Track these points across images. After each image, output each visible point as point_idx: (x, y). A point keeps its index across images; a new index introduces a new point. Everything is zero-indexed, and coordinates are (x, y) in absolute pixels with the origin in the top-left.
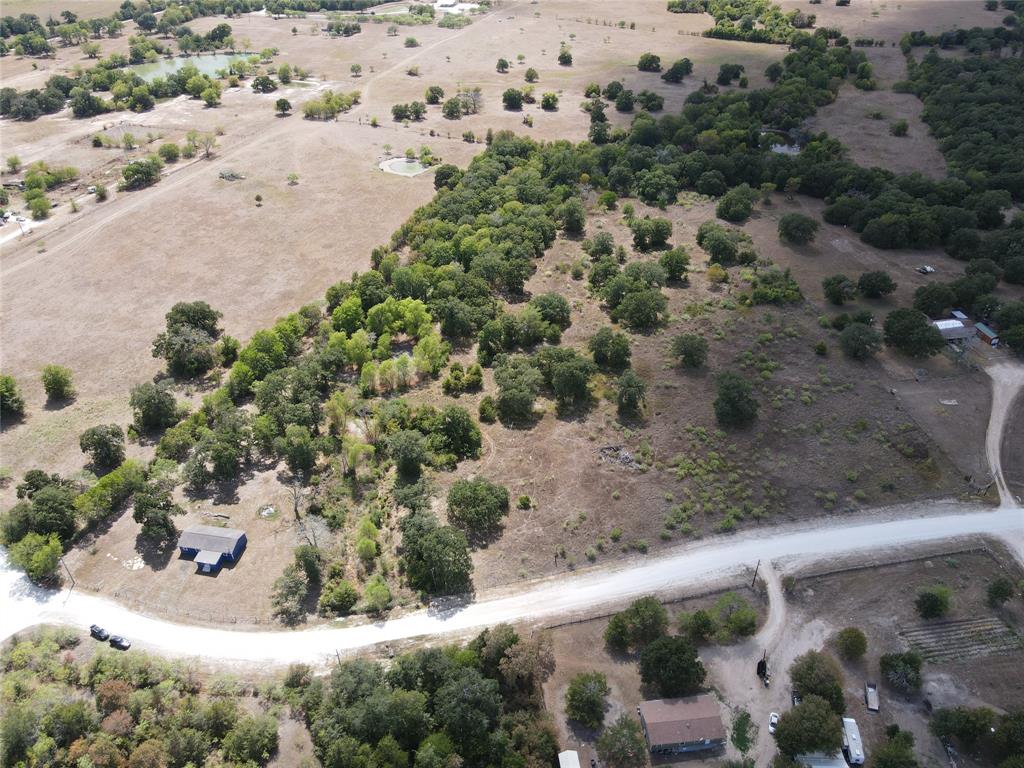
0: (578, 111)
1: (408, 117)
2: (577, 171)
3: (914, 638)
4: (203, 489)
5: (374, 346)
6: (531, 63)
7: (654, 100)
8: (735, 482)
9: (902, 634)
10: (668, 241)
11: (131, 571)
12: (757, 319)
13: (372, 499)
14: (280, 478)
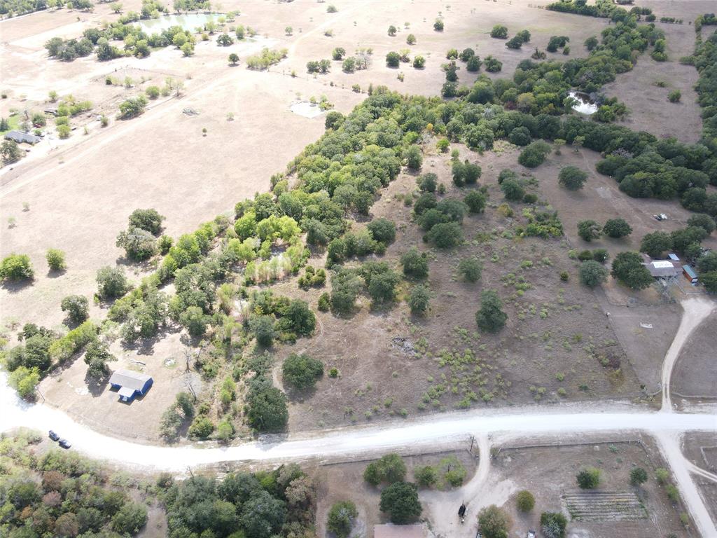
0: (438, 70)
1: (317, 71)
2: (424, 121)
3: (572, 501)
4: (133, 343)
5: (259, 248)
6: (414, 30)
7: (495, 64)
8: (478, 373)
9: (564, 497)
10: (478, 181)
11: (80, 395)
12: (525, 248)
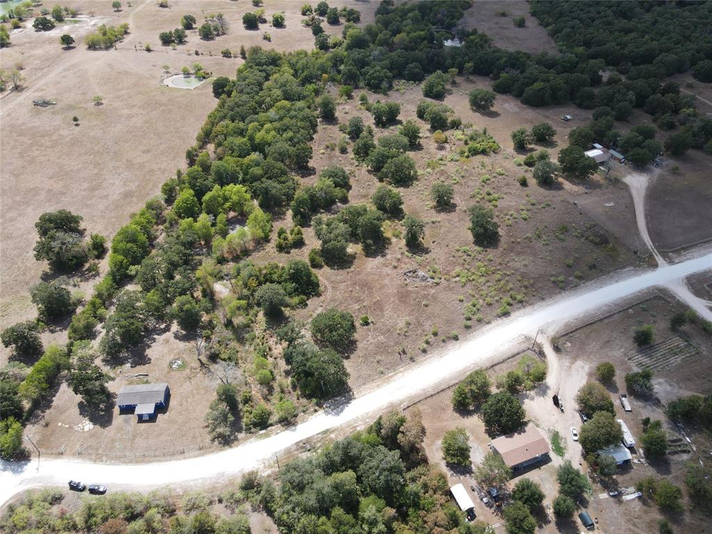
0: (300, 26)
1: (173, 41)
2: (319, 73)
3: (637, 360)
5: (214, 225)
8: (499, 280)
9: (629, 359)
10: (398, 118)
11: (84, 432)
12: (476, 166)
13: (253, 339)
14: (176, 337)
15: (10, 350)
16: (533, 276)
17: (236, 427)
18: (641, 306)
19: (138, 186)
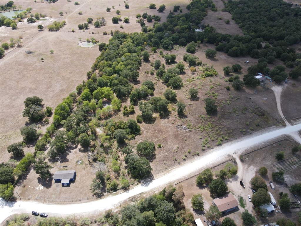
0: (136, 23)
1: (83, 28)
2: (143, 42)
3: (277, 167)
4: (55, 158)
5: (97, 104)
6: (117, 8)
7: (158, 18)
8: (217, 130)
9: (274, 166)
10: (176, 61)
11: (39, 190)
12: (208, 81)
13: (112, 153)
14: (80, 150)
15: (11, 154)
16: (232, 129)
17: (103, 190)
18: (279, 143)
19: (67, 87)
